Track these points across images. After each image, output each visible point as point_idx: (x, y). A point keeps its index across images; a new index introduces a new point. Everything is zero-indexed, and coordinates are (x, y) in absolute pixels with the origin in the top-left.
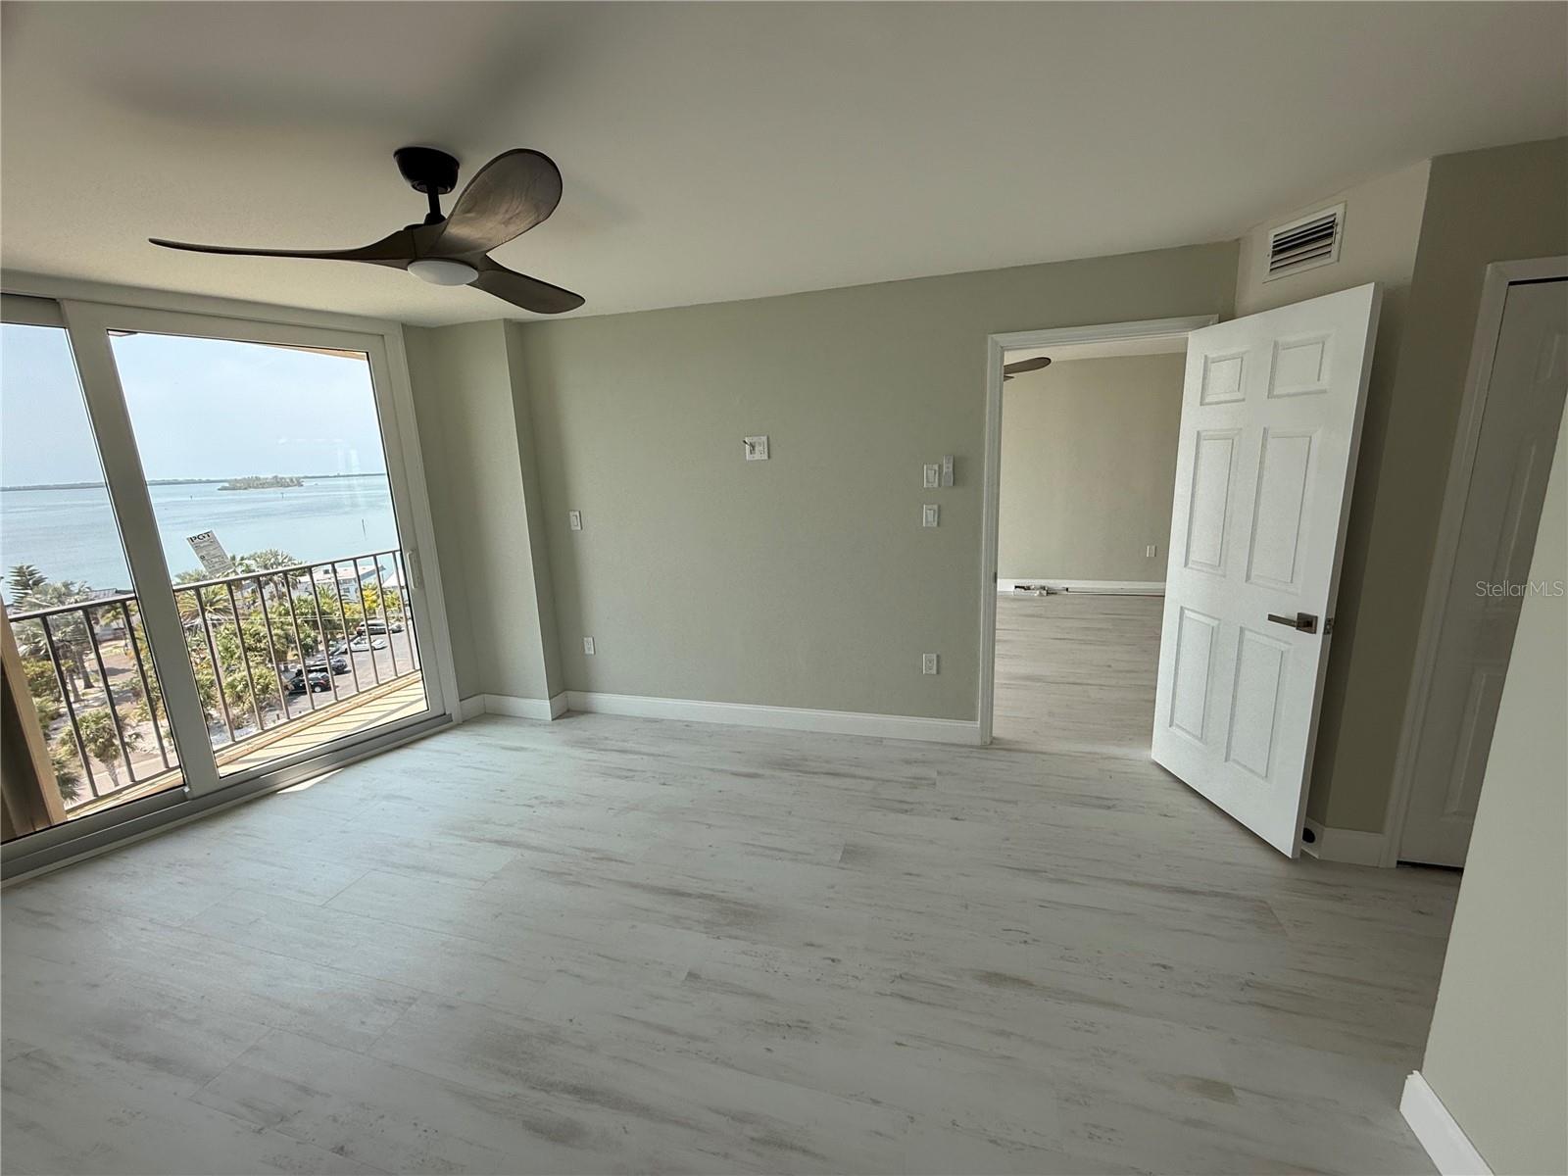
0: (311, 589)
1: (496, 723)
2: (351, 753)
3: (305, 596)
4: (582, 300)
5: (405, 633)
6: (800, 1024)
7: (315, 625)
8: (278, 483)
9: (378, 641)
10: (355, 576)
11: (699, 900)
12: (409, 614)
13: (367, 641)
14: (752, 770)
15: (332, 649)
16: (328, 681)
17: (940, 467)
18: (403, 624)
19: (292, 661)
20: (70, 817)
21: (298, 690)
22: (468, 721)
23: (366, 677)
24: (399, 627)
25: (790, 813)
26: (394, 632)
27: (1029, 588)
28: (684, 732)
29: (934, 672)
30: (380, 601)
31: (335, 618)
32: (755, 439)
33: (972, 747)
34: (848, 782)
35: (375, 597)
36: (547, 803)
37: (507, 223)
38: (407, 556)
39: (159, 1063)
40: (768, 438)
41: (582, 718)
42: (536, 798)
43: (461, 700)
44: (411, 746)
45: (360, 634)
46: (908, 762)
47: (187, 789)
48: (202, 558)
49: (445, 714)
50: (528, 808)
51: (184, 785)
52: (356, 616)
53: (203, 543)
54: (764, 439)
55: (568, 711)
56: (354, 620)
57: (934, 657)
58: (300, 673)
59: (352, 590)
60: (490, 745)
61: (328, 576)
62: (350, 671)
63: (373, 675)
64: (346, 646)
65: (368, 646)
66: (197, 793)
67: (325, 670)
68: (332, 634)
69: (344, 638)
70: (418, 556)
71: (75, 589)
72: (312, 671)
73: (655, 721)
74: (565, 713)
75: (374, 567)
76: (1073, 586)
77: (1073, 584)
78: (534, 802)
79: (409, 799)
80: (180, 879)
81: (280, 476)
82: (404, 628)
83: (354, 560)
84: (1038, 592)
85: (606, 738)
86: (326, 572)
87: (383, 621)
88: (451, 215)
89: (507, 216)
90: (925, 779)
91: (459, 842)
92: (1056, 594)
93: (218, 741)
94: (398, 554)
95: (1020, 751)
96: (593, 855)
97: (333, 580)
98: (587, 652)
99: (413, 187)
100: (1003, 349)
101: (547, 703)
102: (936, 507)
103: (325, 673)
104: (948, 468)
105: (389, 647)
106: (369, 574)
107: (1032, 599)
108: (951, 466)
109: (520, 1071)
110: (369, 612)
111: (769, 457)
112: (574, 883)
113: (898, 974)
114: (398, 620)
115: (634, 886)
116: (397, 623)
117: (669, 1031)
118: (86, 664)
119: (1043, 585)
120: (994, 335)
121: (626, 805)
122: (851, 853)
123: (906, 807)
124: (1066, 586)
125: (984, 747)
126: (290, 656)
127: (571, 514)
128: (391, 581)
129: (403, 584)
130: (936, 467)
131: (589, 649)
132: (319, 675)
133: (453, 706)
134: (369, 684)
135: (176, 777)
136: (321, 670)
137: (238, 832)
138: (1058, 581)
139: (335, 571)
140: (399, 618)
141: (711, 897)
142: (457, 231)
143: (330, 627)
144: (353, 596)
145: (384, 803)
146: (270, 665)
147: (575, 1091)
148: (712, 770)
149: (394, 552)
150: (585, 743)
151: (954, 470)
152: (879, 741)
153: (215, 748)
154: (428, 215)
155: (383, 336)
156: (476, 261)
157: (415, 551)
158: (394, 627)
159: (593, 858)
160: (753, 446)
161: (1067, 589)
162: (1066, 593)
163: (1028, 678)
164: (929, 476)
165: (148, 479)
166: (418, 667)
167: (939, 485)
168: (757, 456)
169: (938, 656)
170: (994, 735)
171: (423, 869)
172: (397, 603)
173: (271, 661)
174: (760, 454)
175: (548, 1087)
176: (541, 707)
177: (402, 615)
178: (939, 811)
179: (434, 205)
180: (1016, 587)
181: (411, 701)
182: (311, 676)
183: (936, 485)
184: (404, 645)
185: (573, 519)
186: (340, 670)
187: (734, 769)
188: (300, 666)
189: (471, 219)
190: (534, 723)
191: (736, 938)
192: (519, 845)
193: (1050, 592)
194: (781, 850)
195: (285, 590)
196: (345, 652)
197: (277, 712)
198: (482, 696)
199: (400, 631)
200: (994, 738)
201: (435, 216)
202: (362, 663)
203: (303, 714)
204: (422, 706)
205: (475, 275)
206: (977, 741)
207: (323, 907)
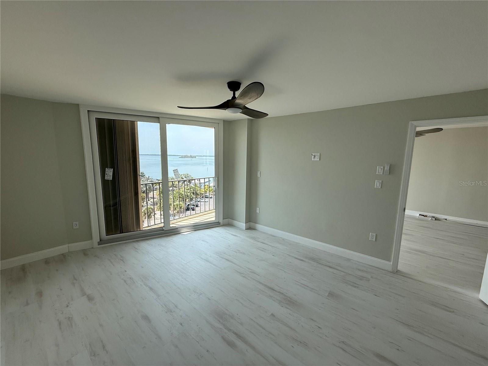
0: (194, 184)
1: (231, 227)
2: (197, 227)
3: (193, 186)
4: (268, 115)
5: (213, 199)
6: (304, 343)
7: (193, 194)
8: (191, 157)
9: (207, 200)
10: (204, 182)
11: (279, 293)
12: (214, 194)
13: (204, 199)
14: (302, 258)
15: (196, 200)
16: (194, 208)
17: (384, 167)
18: (213, 196)
19: (187, 202)
20: (143, 229)
21: (188, 209)
22: (224, 225)
23: (203, 209)
24: (212, 197)
25: (312, 275)
26: (210, 198)
27: (426, 216)
28: (283, 241)
29: (374, 240)
30: (208, 189)
31: (198, 192)
32: (315, 154)
33: (389, 271)
34: (335, 271)
35: (207, 188)
36: (240, 252)
37: (250, 99)
38: (216, 179)
39: (151, 289)
40: (320, 154)
41: (254, 231)
42: (238, 250)
43: (223, 219)
44: (210, 229)
45: (203, 197)
46: (359, 270)
47: (164, 228)
48: (175, 175)
49: (219, 222)
50: (235, 252)
51: (164, 227)
52: (203, 192)
53: (175, 171)
54: (319, 154)
55: (250, 228)
56: (202, 193)
57: (375, 234)
58: (189, 205)
59: (203, 186)
60: (228, 233)
61: (198, 181)
62: (199, 207)
63: (204, 209)
64: (199, 200)
65: (204, 201)
66: (166, 230)
67: (194, 205)
68: (197, 196)
69: (199, 198)
70: (219, 180)
71: (150, 178)
72: (191, 205)
73: (274, 236)
74: (249, 228)
75: (208, 180)
76: (448, 218)
77: (449, 218)
78: (237, 251)
79: (208, 242)
80: (160, 248)
81: (192, 155)
82: (213, 197)
83: (204, 178)
84: (431, 218)
85: (259, 238)
86: (198, 180)
87: (208, 195)
88: (237, 97)
89: (250, 97)
90: (366, 278)
91: (217, 257)
92: (440, 220)
93: (171, 218)
94: (214, 178)
95: (410, 278)
96: (250, 270)
97: (199, 182)
98: (257, 212)
99: (230, 90)
100: (416, 127)
101: (244, 224)
102: (381, 181)
103: (194, 206)
104: (387, 168)
105: (209, 202)
106: (207, 182)
107: (427, 221)
108: (389, 167)
109: (223, 323)
110: (206, 192)
111: (320, 160)
112: (244, 277)
113: (343, 341)
114: (212, 195)
115: (260, 283)
116: (212, 196)
117: (264, 329)
118: (149, 195)
119: (434, 216)
120: (412, 122)
121: (261, 259)
122: (331, 295)
123: (355, 285)
124: (446, 218)
125: (393, 272)
126: (187, 200)
127: (258, 172)
128: (212, 184)
129: (214, 185)
130: (382, 167)
131: (258, 211)
132: (192, 206)
133: (221, 221)
134: (203, 210)
135: (162, 225)
136: (193, 205)
137: (172, 241)
138: (442, 215)
139: (200, 180)
140: (211, 194)
141: (282, 294)
142: (238, 101)
143: (197, 194)
144: (203, 187)
145: (202, 242)
146: (183, 202)
147: (236, 334)
148: (289, 255)
149: (213, 178)
150: (254, 238)
151: (389, 169)
152: (349, 260)
153: (170, 220)
154: (232, 97)
155: (219, 123)
156: (242, 107)
157: (218, 178)
158: (211, 197)
159: (250, 272)
160: (315, 156)
161: (446, 219)
162: (445, 221)
163: (420, 251)
164: (379, 170)
165: (168, 154)
166: (214, 208)
167: (383, 174)
168: (316, 159)
169: (376, 235)
170: (398, 269)
171: (208, 261)
172: (212, 190)
173: (183, 201)
174: (317, 159)
175: (230, 330)
176: (243, 225)
177: (213, 194)
178: (369, 290)
179: (234, 94)
180: (420, 215)
181: (211, 217)
182: (191, 206)
183: (382, 173)
184: (212, 201)
185: (258, 173)
186: (197, 206)
187: (297, 257)
188: (189, 203)
189: (242, 98)
190: (241, 229)
191: (288, 308)
192: (232, 262)
193: (436, 219)
194: (307, 286)
195: (189, 184)
196: (199, 201)
197: (182, 214)
198: (228, 219)
199: (212, 198)
200: (398, 270)
201: (234, 98)
202: (202, 205)
203: (188, 215)
204: (214, 219)
205: (241, 111)
206: (390, 269)
207: (186, 264)
